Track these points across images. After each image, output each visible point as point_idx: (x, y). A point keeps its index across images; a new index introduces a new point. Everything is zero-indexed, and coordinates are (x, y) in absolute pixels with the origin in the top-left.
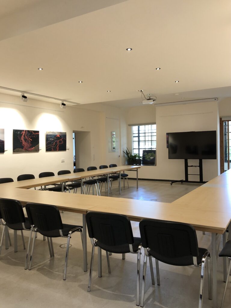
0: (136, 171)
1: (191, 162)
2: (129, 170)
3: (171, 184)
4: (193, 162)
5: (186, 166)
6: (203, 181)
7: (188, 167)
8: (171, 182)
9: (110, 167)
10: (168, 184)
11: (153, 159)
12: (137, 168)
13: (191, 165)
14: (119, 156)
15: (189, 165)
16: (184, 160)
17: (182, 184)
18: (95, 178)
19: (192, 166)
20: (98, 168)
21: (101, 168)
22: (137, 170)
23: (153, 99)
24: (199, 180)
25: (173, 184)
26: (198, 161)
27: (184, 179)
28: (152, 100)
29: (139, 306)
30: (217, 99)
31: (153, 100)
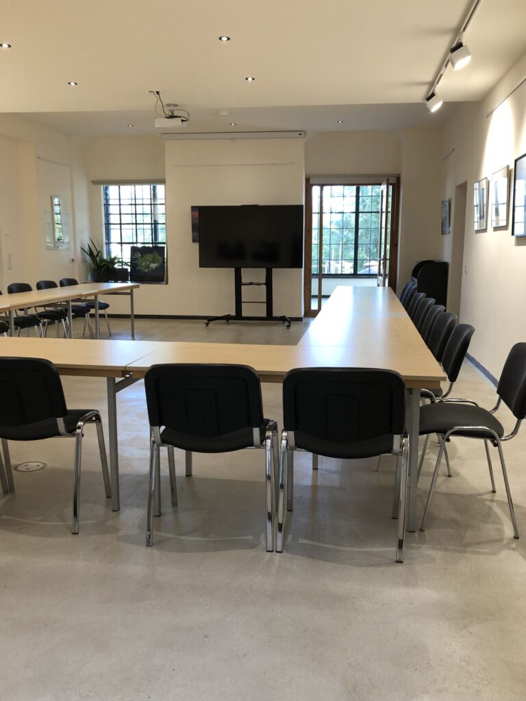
0: (129, 296)
1: (248, 274)
2: (110, 294)
3: (207, 324)
4: (254, 275)
5: (239, 284)
6: (274, 315)
7: (243, 287)
8: (206, 321)
9: (62, 284)
10: (202, 324)
11: (156, 268)
12: (131, 288)
13: (249, 281)
14: (73, 260)
15: (244, 281)
16: (232, 270)
17: (228, 323)
18: (32, 312)
19: (251, 284)
20: (34, 286)
21: (40, 286)
22: (131, 294)
23: (180, 117)
24: (264, 314)
25: (212, 324)
26: (263, 271)
27: (233, 313)
28: (180, 119)
29: (272, 551)
30: (303, 133)
31: (182, 121)
